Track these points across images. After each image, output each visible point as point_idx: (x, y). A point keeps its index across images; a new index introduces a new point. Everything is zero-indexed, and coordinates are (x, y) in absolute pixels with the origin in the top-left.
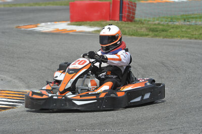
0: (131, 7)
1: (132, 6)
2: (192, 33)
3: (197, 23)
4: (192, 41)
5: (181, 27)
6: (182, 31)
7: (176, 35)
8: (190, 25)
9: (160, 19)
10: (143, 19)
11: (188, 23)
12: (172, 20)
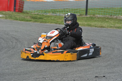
1: (22, 3)
2: (57, 21)
3: (60, 15)
5: (51, 16)
6: (52, 19)
7: (47, 21)
8: (56, 16)
9: (38, 12)
10: (28, 11)
11: (55, 14)
12: (45, 12)
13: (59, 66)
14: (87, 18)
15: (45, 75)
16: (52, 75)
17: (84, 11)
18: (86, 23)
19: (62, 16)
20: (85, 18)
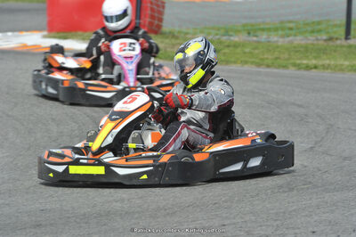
0: (155, 7)
1: (158, 6)
2: (262, 57)
3: (271, 39)
4: (262, 70)
5: (242, 45)
6: (245, 53)
7: (233, 60)
8: (258, 42)
9: (206, 31)
10: (177, 29)
11: (255, 39)
12: (227, 33)
14: (350, 46)
15: (227, 218)
16: (247, 218)
17: (340, 26)
18: (347, 63)
19: (275, 42)
20: (344, 49)
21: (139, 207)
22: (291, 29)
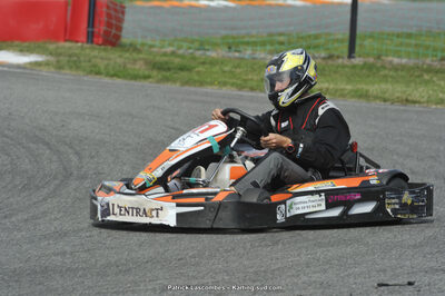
0: (113, 13)
1: (116, 10)
2: (245, 77)
3: (257, 56)
4: (246, 93)
5: (221, 62)
6: (224, 72)
7: (209, 80)
8: (242, 59)
9: (176, 44)
10: (140, 41)
11: (237, 54)
12: (202, 46)
13: (248, 245)
14: (354, 67)
15: (194, 277)
16: (219, 278)
17: (342, 41)
18: (349, 87)
19: (262, 59)
20: (347, 69)
21: (85, 262)
22: (282, 43)
